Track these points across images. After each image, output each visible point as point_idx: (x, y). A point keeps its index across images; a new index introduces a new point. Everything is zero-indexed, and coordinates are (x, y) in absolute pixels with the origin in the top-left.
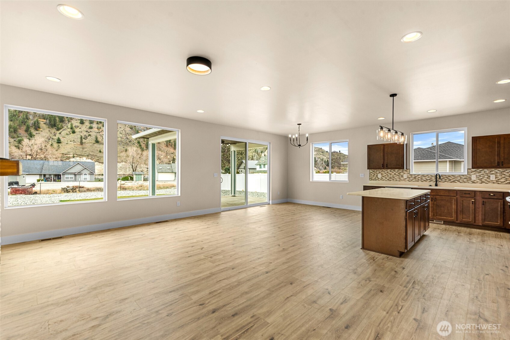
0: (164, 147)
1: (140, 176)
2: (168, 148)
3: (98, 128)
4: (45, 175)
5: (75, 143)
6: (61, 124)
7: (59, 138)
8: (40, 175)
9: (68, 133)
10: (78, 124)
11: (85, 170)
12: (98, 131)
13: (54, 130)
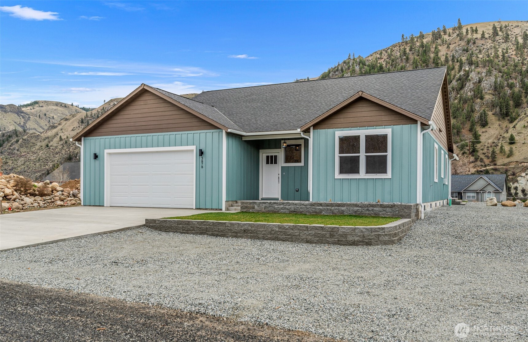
6: (516, 110)
7: (512, 136)
13: (505, 123)
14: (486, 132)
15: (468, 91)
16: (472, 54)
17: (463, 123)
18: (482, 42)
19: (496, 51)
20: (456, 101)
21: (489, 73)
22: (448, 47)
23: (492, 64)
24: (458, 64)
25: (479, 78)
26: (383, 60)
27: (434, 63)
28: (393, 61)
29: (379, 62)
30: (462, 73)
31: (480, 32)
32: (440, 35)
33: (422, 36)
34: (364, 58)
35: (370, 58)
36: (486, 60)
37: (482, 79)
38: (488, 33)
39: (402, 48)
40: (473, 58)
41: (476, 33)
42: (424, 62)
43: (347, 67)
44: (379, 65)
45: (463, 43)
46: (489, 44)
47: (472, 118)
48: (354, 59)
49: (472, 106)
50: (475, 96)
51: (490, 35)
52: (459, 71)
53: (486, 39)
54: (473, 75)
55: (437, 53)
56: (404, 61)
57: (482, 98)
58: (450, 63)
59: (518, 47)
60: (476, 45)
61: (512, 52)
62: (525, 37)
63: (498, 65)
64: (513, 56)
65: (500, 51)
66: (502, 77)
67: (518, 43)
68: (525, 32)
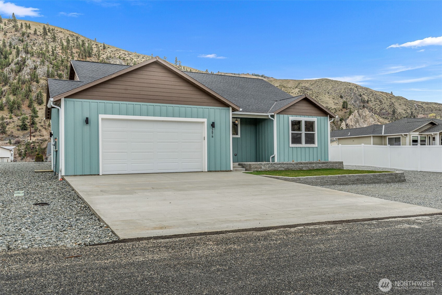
14: (42, 109)
15: (25, 75)
16: (27, 45)
17: (23, 100)
18: (34, 37)
19: (47, 47)
20: (15, 81)
21: (43, 63)
22: (5, 34)
23: (44, 56)
24: (15, 50)
25: (35, 65)
30: (19, 59)
31: (33, 28)
36: (39, 52)
37: (37, 67)
38: (39, 31)
40: (28, 48)
41: (30, 29)
45: (18, 34)
46: (40, 40)
47: (30, 96)
49: (29, 87)
50: (32, 79)
51: (41, 33)
52: (17, 57)
53: (38, 35)
54: (29, 62)
57: (38, 82)
58: (8, 48)
59: (63, 48)
60: (30, 38)
61: (59, 50)
62: (68, 41)
63: (49, 58)
64: (60, 54)
65: (50, 47)
66: (53, 68)
67: (63, 45)
68: (67, 38)
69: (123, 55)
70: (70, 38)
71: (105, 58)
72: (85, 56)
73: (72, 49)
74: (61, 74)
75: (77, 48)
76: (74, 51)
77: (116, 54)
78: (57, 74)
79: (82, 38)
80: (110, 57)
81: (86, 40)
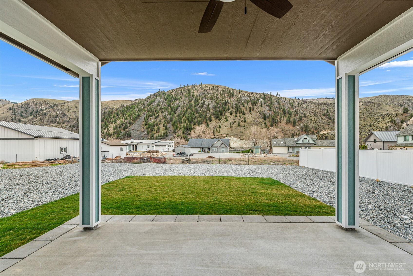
0: (285, 125)
1: (258, 149)
2: (288, 126)
3: (239, 116)
4: (203, 148)
5: (228, 128)
6: (221, 116)
7: (220, 125)
8: (201, 148)
9: (224, 121)
10: (229, 115)
11: (223, 145)
12: (240, 118)
13: (217, 121)
14: (211, 123)
15: (205, 108)
16: (206, 95)
17: (203, 120)
18: (209, 91)
20: (201, 112)
21: (212, 102)
22: (197, 91)
23: (213, 99)
24: (201, 98)
25: (208, 104)
26: (173, 93)
27: (192, 97)
28: (177, 94)
29: (171, 94)
30: (203, 101)
31: (208, 87)
32: (194, 87)
33: (188, 86)
34: (166, 92)
35: (168, 92)
36: (211, 97)
37: (210, 104)
39: (180, 90)
41: (207, 87)
42: (189, 96)
43: (158, 95)
44: (171, 95)
45: (203, 91)
46: (211, 92)
47: (206, 118)
48: (161, 92)
49: (206, 114)
50: (207, 110)
51: (212, 89)
52: (202, 101)
54: (206, 102)
55: (193, 93)
56: (181, 95)
57: (209, 111)
58: (198, 97)
59: (221, 94)
60: (207, 92)
61: (219, 96)
62: (223, 91)
63: (215, 100)
64: (219, 97)
65: (215, 95)
66: (216, 104)
67: (221, 93)
68: (223, 89)
69: (249, 95)
70: (224, 90)
71: (240, 97)
72: (231, 97)
73: (225, 94)
74: (219, 107)
75: (227, 94)
76: (226, 95)
77: (245, 94)
78: (218, 107)
79: (230, 89)
80: (242, 96)
81: (232, 89)
